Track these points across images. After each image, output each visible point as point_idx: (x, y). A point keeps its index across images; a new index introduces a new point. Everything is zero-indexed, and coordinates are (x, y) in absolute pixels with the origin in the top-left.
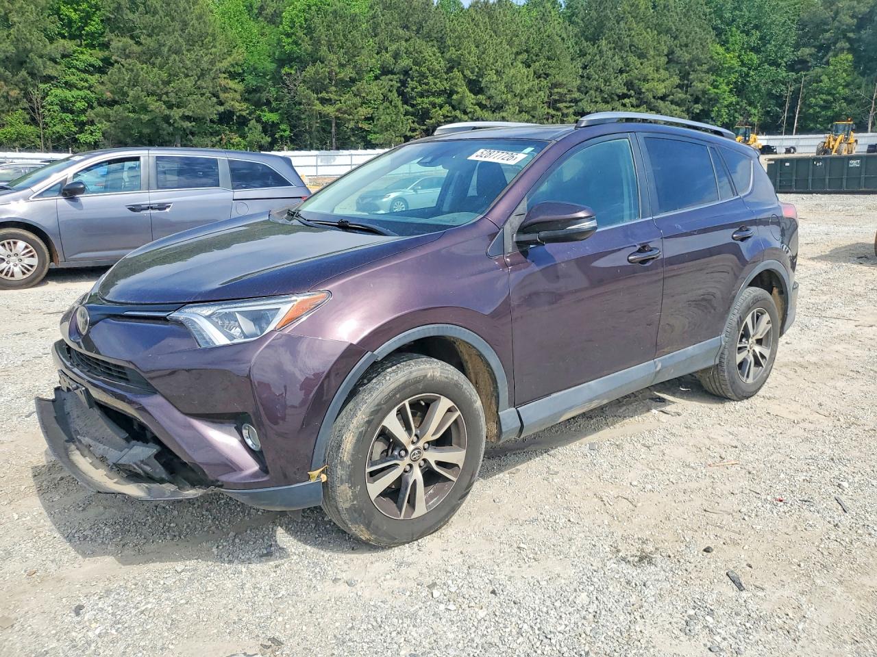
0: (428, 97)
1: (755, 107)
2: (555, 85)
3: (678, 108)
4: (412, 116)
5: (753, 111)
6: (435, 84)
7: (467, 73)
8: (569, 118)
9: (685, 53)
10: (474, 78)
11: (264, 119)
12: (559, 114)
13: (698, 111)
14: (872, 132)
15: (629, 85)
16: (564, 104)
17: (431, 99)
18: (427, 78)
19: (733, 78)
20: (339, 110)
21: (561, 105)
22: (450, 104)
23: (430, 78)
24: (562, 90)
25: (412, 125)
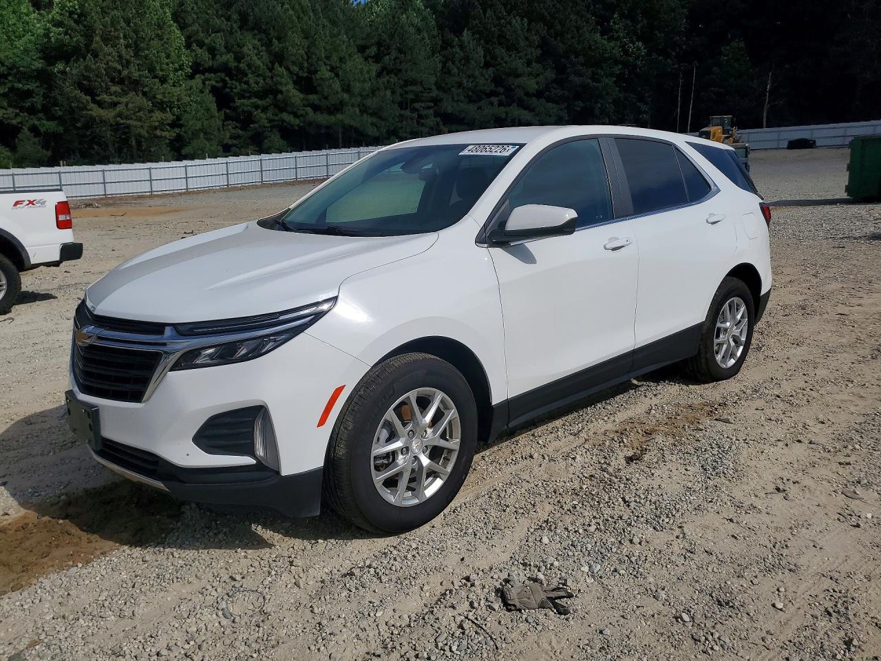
0: (249, 98)
1: (646, 103)
2: (407, 83)
3: (554, 105)
4: (233, 121)
5: (644, 107)
6: (257, 83)
7: (295, 69)
8: (428, 121)
9: (560, 44)
10: (305, 75)
11: (42, 130)
12: (415, 115)
13: (579, 109)
14: (767, 127)
15: (497, 80)
16: (420, 104)
17: (254, 100)
18: (246, 75)
19: (617, 69)
20: (120, 115)
21: (417, 105)
22: (276, 106)
23: (250, 75)
24: (415, 87)
25: (233, 131)
